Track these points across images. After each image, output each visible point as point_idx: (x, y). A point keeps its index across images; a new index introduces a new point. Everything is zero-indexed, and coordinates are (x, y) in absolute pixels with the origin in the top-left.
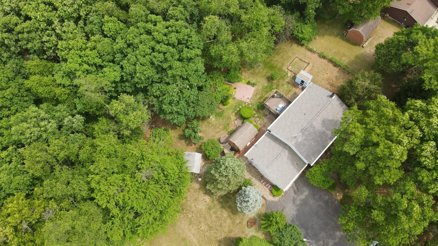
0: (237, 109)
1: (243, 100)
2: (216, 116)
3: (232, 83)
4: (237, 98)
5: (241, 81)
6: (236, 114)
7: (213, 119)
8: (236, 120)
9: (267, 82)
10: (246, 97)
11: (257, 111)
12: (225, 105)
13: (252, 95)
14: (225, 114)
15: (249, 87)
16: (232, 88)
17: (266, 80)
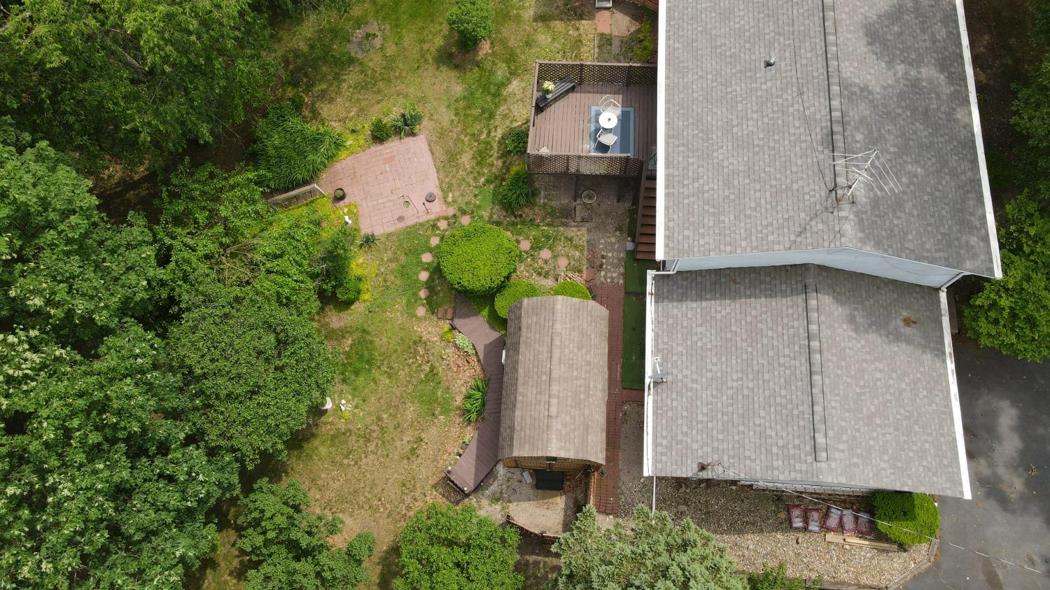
0: (417, 280)
1: (410, 222)
2: (344, 381)
3: (305, 183)
4: (378, 232)
5: (338, 145)
6: (432, 305)
7: (345, 406)
8: (453, 328)
9: (453, 74)
10: (418, 199)
11: (514, 224)
12: (348, 304)
13: (433, 172)
14: (381, 342)
15: (393, 146)
16: (325, 207)
17: (444, 68)
